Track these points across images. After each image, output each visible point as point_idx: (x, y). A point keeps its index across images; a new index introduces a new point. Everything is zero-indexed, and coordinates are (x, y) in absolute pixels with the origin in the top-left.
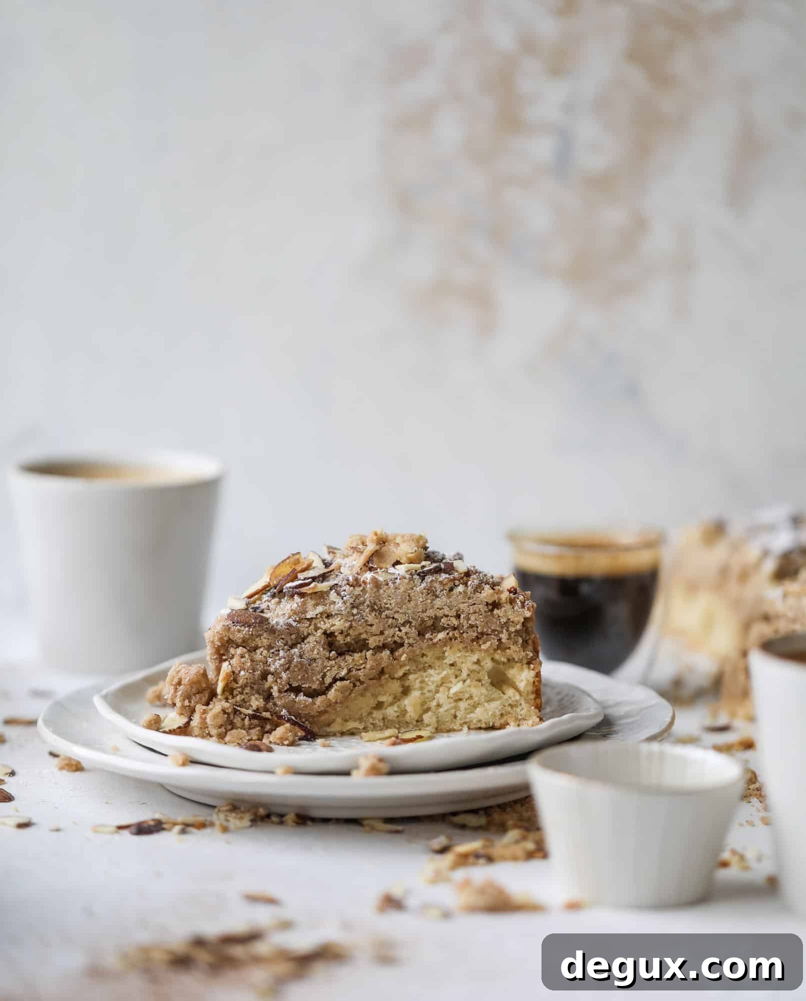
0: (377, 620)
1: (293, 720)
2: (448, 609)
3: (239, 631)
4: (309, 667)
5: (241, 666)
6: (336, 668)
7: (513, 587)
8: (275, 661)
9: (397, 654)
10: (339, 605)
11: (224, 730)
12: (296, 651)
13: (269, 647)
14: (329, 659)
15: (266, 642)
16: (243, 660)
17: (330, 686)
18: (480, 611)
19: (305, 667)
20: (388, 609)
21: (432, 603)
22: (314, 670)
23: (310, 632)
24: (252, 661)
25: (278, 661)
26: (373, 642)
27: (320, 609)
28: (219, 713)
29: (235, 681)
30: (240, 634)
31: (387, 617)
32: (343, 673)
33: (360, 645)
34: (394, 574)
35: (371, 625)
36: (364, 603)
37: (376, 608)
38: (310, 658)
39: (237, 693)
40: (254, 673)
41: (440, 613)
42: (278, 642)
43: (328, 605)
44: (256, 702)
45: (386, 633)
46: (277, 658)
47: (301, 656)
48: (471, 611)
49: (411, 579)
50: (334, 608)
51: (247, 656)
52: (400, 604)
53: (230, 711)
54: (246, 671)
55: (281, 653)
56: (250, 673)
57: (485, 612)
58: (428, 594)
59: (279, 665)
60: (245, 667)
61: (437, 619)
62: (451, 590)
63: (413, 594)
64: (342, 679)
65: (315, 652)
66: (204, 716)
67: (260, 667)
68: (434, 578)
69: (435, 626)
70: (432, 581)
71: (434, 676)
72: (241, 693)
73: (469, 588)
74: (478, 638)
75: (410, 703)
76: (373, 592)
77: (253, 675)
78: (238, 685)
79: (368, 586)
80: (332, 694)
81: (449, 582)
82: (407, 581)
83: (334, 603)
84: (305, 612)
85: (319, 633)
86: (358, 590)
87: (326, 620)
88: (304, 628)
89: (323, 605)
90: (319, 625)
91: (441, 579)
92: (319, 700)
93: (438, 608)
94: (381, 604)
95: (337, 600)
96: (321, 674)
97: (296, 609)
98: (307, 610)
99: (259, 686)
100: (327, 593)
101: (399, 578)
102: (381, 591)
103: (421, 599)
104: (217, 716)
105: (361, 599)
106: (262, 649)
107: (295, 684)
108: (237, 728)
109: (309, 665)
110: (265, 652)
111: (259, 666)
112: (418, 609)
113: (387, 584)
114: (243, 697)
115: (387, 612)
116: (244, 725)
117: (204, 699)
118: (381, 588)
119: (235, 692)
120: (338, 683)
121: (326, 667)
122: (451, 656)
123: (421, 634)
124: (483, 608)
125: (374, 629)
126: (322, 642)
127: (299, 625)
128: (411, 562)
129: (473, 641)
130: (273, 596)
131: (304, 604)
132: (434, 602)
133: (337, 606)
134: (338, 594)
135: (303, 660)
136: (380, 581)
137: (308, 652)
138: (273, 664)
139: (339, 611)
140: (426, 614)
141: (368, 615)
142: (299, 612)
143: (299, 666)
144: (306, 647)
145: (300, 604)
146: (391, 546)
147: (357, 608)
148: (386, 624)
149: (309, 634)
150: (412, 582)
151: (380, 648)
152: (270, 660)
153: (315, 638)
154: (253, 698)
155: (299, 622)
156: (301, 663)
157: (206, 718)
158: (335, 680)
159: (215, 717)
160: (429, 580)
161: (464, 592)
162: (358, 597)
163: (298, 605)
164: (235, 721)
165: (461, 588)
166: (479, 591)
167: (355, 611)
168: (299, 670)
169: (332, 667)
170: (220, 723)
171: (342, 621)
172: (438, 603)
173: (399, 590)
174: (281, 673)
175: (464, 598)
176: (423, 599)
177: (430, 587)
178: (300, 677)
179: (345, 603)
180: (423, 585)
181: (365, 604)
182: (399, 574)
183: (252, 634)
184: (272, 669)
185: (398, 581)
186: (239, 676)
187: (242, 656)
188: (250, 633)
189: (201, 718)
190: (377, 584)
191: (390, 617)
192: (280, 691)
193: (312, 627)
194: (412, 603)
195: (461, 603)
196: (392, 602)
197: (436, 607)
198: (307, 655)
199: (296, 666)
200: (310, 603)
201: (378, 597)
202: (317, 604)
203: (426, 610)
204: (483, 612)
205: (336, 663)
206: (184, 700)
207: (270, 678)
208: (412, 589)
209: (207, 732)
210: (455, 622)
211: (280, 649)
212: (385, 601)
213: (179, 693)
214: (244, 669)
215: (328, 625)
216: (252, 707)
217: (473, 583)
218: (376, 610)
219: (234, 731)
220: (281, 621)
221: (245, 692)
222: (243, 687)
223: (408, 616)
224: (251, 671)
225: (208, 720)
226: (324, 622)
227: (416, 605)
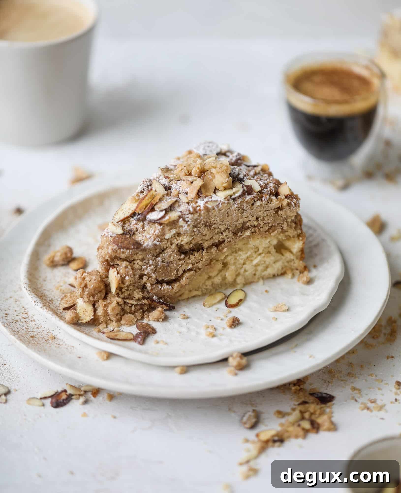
0: (209, 232)
1: (161, 302)
2: (251, 217)
3: (123, 253)
4: (168, 267)
5: (126, 273)
6: (184, 265)
7: (288, 194)
8: (147, 267)
9: (220, 248)
10: (186, 228)
11: (120, 317)
12: (159, 259)
13: (142, 260)
14: (180, 260)
15: (141, 257)
16: (127, 269)
17: (182, 276)
18: (270, 214)
19: (166, 269)
20: (215, 224)
21: (241, 215)
22: (172, 269)
23: (168, 246)
24: (133, 269)
25: (149, 267)
26: (205, 245)
27: (173, 231)
28: (116, 306)
29: (123, 283)
30: (124, 254)
31: (214, 228)
32: (190, 266)
33: (199, 248)
34: (217, 201)
35: (205, 235)
36: (200, 222)
37: (208, 225)
38: (168, 261)
39: (125, 290)
40: (135, 277)
41: (246, 220)
42: (148, 255)
43: (178, 228)
44: (138, 295)
45: (214, 238)
46: (148, 265)
47: (163, 262)
48: (265, 215)
49: (229, 203)
50: (182, 230)
51: (129, 267)
52: (222, 220)
53: (122, 303)
54: (129, 276)
55: (151, 262)
56: (132, 277)
57: (274, 214)
58: (239, 210)
59: (150, 270)
60: (129, 274)
61: (244, 223)
62: (253, 204)
63: (230, 212)
64: (190, 270)
65: (172, 257)
66: (105, 308)
67: (138, 273)
68: (242, 200)
69: (244, 228)
70: (241, 202)
71: (243, 256)
72: (127, 290)
73: (264, 202)
74: (268, 231)
75: (229, 275)
76: (206, 215)
77: (134, 278)
78: (125, 286)
79: (202, 212)
80: (184, 280)
81: (252, 201)
82: (225, 205)
83: (182, 226)
84: (164, 235)
85: (174, 246)
86: (196, 216)
87: (178, 238)
88: (164, 245)
89: (175, 228)
90: (173, 242)
91: (246, 200)
92: (176, 285)
93: (245, 217)
94: (210, 222)
95: (184, 225)
96: (176, 270)
97: (158, 233)
98: (165, 233)
99: (138, 284)
100: (178, 221)
101: (220, 203)
102: (210, 214)
103: (235, 214)
104: (115, 308)
105: (198, 221)
106: (138, 261)
107: (160, 279)
108: (127, 313)
109: (168, 266)
110: (140, 263)
111: (137, 272)
112: (233, 220)
113: (214, 209)
114: (129, 293)
115: (214, 226)
116: (131, 310)
117: (103, 296)
118: (210, 212)
119: (123, 290)
120: (187, 274)
121: (179, 265)
122: (253, 243)
123: (235, 233)
124: (272, 212)
125: (207, 238)
126: (176, 251)
127: (161, 244)
128: (226, 189)
129: (266, 232)
130: (139, 220)
131: (163, 229)
132: (243, 214)
133: (184, 229)
134: (184, 220)
135: (164, 263)
136: (209, 208)
137: (167, 258)
138: (146, 270)
139: (185, 231)
140: (238, 222)
141: (203, 230)
142: (160, 236)
143: (162, 268)
144: (165, 255)
145: (160, 230)
146: (209, 175)
147: (196, 227)
148: (214, 233)
149: (167, 247)
150: (229, 205)
151: (210, 247)
152: (144, 267)
153: (171, 249)
154: (135, 292)
155: (161, 242)
156: (163, 266)
157: (107, 310)
158: (184, 272)
159: (113, 309)
160: (239, 202)
161: (261, 205)
162: (196, 220)
163: (159, 231)
164: (125, 308)
165: (259, 203)
166: (270, 202)
167: (195, 230)
168: (162, 271)
169: (182, 264)
170: (117, 313)
171: (188, 237)
172: (245, 214)
173: (221, 211)
174: (151, 274)
175: (260, 208)
176: (236, 213)
177: (241, 206)
178: (163, 275)
179: (189, 226)
180: (236, 206)
181: (201, 224)
182: (220, 201)
183: (132, 254)
184: (146, 273)
185: (220, 206)
186: (125, 280)
187: (126, 267)
188: (131, 253)
189: (104, 310)
190: (207, 209)
191: (216, 228)
192: (152, 285)
193: (169, 243)
194: (230, 217)
195: (259, 212)
196: (217, 219)
197: (244, 217)
198: (166, 260)
199: (160, 268)
200: (167, 229)
201: (209, 217)
202: (171, 229)
203: (238, 220)
204: (272, 215)
205: (185, 262)
206: (90, 296)
207: (145, 278)
208: (229, 209)
209: (109, 318)
210: (256, 223)
211: (150, 259)
212: (213, 219)
213: (86, 293)
214: (128, 276)
215: (179, 241)
216: (135, 298)
217: (266, 199)
218: (207, 226)
219: (126, 315)
220: (150, 244)
221: (129, 289)
222: (128, 286)
223: (227, 226)
224: (133, 276)
225: (109, 312)
226: (176, 239)
227: (232, 218)
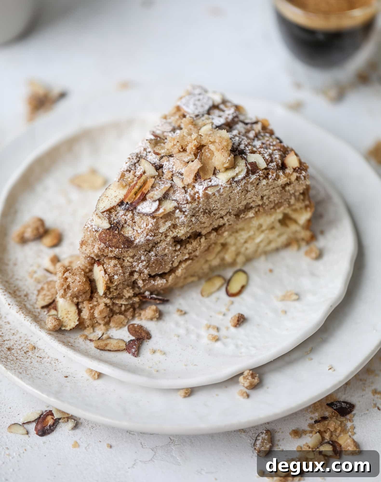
0: (208, 219)
1: (154, 298)
2: (256, 197)
3: (111, 251)
4: (162, 261)
5: (115, 272)
6: (180, 256)
7: (297, 167)
8: (139, 263)
9: (220, 232)
10: (183, 218)
11: (109, 319)
12: (153, 253)
13: (133, 257)
14: (175, 251)
15: (131, 254)
16: (116, 268)
17: (177, 267)
18: (277, 191)
19: (159, 263)
20: (215, 210)
21: (245, 197)
22: (166, 262)
23: (162, 239)
24: (122, 267)
25: (141, 264)
26: (204, 232)
27: (169, 224)
28: (104, 309)
29: (111, 282)
30: (112, 253)
31: (214, 214)
32: (187, 256)
33: (197, 235)
34: (217, 185)
35: (204, 223)
36: (199, 211)
37: (208, 212)
38: (163, 254)
39: (113, 290)
40: (125, 275)
41: (249, 201)
42: (140, 251)
43: (174, 220)
44: (128, 293)
45: (214, 223)
46: (140, 261)
47: (156, 255)
48: (271, 193)
49: (231, 187)
50: (179, 221)
51: (119, 266)
52: (223, 205)
53: (110, 304)
54: (118, 275)
55: (143, 258)
56: (122, 276)
57: (281, 190)
58: (242, 192)
59: (142, 266)
60: (118, 273)
61: (248, 204)
62: (258, 184)
63: (233, 196)
64: (186, 260)
65: (167, 250)
66: (92, 311)
67: (129, 270)
68: (246, 181)
69: (247, 208)
70: (245, 183)
71: (244, 235)
72: (116, 289)
73: (270, 180)
74: (274, 208)
75: (228, 257)
76: (205, 202)
77: (124, 276)
78: (114, 285)
79: (201, 200)
80: (179, 272)
81: (257, 181)
82: (228, 189)
83: (178, 217)
84: (158, 228)
85: (168, 239)
86: (195, 205)
87: (174, 230)
88: (157, 239)
89: (170, 220)
90: (168, 234)
91: (251, 180)
92: (171, 278)
93: (249, 199)
94: (210, 208)
95: (180, 216)
96: (171, 263)
97: (152, 228)
98: (159, 226)
99: (128, 282)
100: (174, 212)
101: (222, 188)
102: (210, 200)
103: (238, 197)
104: (103, 311)
105: (197, 209)
106: (128, 258)
107: (153, 274)
108: (116, 314)
109: (162, 259)
110: (131, 260)
111: (127, 269)
112: (235, 203)
113: (214, 195)
114: (118, 292)
115: (214, 212)
116: (121, 310)
117: (88, 297)
118: (210, 198)
119: (111, 290)
120: (183, 265)
121: (174, 257)
122: (255, 223)
123: (237, 216)
124: (278, 189)
125: (206, 225)
126: (171, 243)
127: (154, 238)
128: (227, 169)
129: (271, 209)
130: (128, 210)
131: (157, 223)
132: (246, 196)
133: (181, 220)
134: (181, 211)
135: (158, 257)
136: (209, 194)
137: (161, 251)
138: (137, 266)
139: (182, 222)
140: (241, 205)
141: (202, 218)
142: (153, 230)
143: (156, 262)
144: (159, 249)
145: (154, 224)
146: (206, 152)
147: (193, 216)
148: (214, 219)
149: (161, 241)
150: (231, 188)
151: (210, 233)
152: (135, 264)
153: (166, 242)
154: (125, 291)
155: (154, 236)
156: (157, 260)
157: (93, 313)
158: (180, 262)
159: (101, 312)
160: (243, 184)
161: (267, 183)
162: (194, 209)
163: (153, 225)
164: (114, 309)
165: (264, 182)
166: (276, 179)
167: (193, 219)
168: (156, 265)
169: (177, 256)
170: (105, 316)
171: (185, 228)
172: (249, 195)
173: (223, 196)
174: (143, 270)
175: (266, 187)
176: (239, 196)
177: (244, 188)
178: (157, 270)
179: (186, 216)
180: (239, 188)
181: (200, 212)
182: (222, 185)
183: (121, 252)
184: (137, 269)
185: (222, 190)
186: (114, 279)
187: (115, 266)
188: (120, 252)
189: (90, 313)
190: (207, 196)
191: (216, 214)
192: (144, 281)
193: (163, 237)
194: (232, 201)
195: (265, 191)
196: (218, 205)
197: (247, 198)
198: (160, 254)
199: (154, 263)
200: (161, 222)
201: (208, 203)
202: (166, 221)
203: (241, 202)
204: (279, 192)
205: (181, 252)
206: (73, 298)
207: (136, 276)
208: (232, 192)
209: (96, 322)
210: (260, 203)
211: (142, 255)
212: (213, 206)
213: (69, 294)
214: (117, 274)
215: (175, 234)
216: (125, 296)
217: (273, 177)
218: (206, 213)
219: (115, 316)
220: (142, 240)
221: (118, 288)
222: (117, 286)
223: (229, 210)
224: (122, 275)
225: (96, 315)
226: (172, 231)
227: (235, 201)
